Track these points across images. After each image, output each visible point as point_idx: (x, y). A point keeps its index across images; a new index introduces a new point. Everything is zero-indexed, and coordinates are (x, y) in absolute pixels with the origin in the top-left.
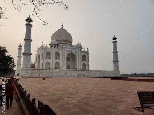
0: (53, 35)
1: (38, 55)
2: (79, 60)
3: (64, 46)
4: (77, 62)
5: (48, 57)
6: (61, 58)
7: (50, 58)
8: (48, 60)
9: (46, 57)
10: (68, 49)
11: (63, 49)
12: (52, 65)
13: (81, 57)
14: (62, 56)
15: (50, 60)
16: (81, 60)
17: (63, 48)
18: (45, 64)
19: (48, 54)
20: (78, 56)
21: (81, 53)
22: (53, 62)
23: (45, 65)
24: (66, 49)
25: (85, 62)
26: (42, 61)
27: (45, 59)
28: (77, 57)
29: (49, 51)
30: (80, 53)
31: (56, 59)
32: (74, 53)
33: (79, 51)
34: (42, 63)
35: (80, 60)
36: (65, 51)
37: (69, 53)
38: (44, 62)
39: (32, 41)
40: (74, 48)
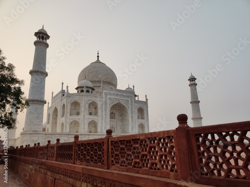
0: (83, 71)
1: (53, 109)
2: (132, 116)
3: (106, 91)
4: (128, 120)
5: (75, 112)
6: (99, 114)
7: (78, 114)
8: (75, 117)
9: (71, 111)
10: (113, 97)
11: (104, 96)
12: (82, 126)
13: (136, 111)
14: (102, 108)
15: (79, 117)
16: (136, 117)
17: (104, 94)
18: (68, 124)
19: (76, 104)
20: (130, 109)
21: (136, 104)
22: (86, 121)
23: (68, 126)
24: (108, 97)
25: (143, 121)
26: (61, 120)
27: (68, 114)
28: (129, 112)
29: (77, 99)
30: (133, 104)
31: (90, 114)
32: (123, 103)
33: (131, 100)
34: (63, 124)
35: (134, 116)
36: (108, 101)
37: (114, 104)
38: (66, 121)
39: (47, 75)
40: (124, 94)
